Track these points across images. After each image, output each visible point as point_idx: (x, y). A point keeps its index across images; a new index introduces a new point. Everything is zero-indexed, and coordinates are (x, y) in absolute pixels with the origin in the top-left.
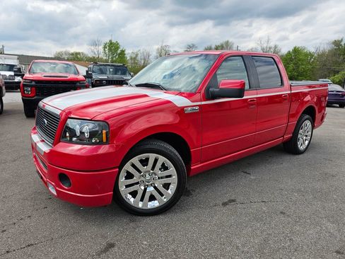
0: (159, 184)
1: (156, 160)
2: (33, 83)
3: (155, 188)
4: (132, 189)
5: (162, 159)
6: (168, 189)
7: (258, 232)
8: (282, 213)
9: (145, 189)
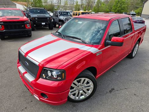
0: (85, 90)
1: (84, 80)
2: (2, 23)
3: (83, 91)
4: (73, 93)
5: (87, 80)
6: (88, 91)
7: (128, 107)
8: (135, 94)
9: (79, 92)
